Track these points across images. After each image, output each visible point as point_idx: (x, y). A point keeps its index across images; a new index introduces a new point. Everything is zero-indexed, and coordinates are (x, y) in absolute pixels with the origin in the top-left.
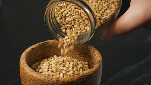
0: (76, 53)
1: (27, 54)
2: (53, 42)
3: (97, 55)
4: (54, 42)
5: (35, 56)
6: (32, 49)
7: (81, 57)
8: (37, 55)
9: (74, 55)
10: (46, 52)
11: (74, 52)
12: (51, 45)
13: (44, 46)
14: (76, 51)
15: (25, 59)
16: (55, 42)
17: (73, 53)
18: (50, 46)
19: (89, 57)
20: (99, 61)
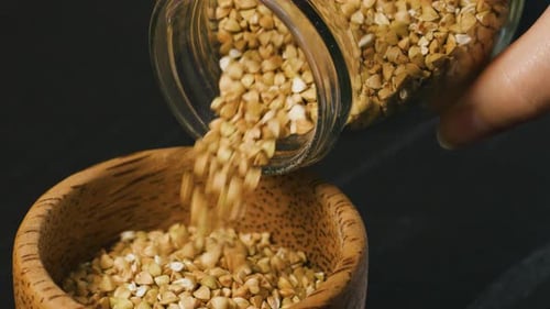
0: (267, 209)
1: (50, 211)
2: (171, 161)
3: (345, 228)
4: (175, 158)
5: (89, 217)
6: (75, 187)
7: (287, 225)
8: (98, 215)
9: (259, 216)
10: (140, 197)
11: (259, 205)
12: (159, 172)
13: (130, 175)
14: (269, 199)
15: (35, 237)
16: (178, 161)
17: (255, 206)
18: (156, 177)
19: (319, 232)
20: (349, 261)
